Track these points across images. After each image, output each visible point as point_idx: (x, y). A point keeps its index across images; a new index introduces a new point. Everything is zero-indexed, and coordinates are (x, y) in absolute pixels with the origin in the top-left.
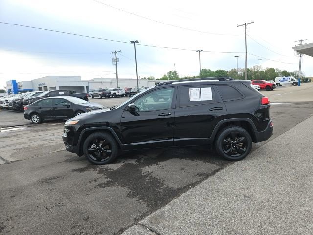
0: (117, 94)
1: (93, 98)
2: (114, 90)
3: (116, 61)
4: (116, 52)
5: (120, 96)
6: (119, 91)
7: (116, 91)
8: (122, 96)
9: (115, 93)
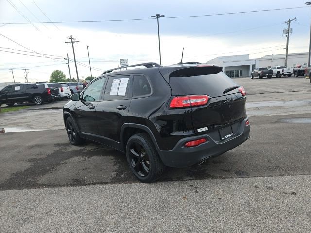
0: (281, 72)
1: (252, 78)
2: (278, 68)
3: (288, 32)
4: (290, 21)
5: (285, 75)
6: (284, 69)
7: (281, 70)
8: (289, 75)
9: (279, 72)
